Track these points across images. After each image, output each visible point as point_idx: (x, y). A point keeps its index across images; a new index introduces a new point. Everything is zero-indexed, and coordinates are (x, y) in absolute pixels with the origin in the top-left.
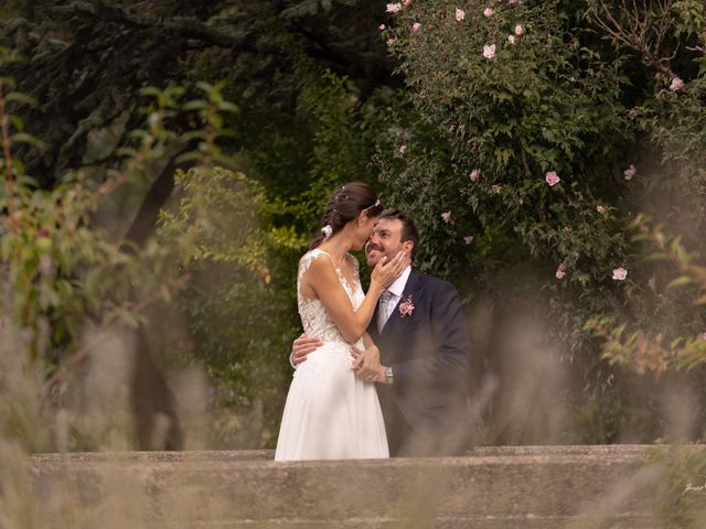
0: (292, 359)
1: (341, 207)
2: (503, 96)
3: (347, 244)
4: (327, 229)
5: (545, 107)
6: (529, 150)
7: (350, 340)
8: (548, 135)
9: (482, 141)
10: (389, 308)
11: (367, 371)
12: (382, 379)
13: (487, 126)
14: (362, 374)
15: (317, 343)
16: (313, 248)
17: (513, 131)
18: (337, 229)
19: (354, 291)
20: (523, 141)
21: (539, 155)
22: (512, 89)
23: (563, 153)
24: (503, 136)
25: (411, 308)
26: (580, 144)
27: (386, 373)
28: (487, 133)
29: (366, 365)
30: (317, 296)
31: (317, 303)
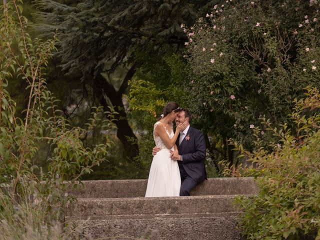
0: (153, 154)
1: (167, 109)
2: (217, 74)
3: (168, 120)
4: (162, 115)
5: (231, 75)
6: (226, 89)
7: (169, 148)
8: (231, 84)
9: (211, 87)
10: (182, 138)
11: (174, 157)
12: (179, 160)
13: (212, 82)
14: (173, 158)
15: (159, 149)
16: (158, 121)
17: (220, 84)
18: (165, 115)
19: (170, 133)
20: (224, 86)
21: (229, 90)
22: (219, 71)
23: (236, 89)
24: (217, 85)
25: (189, 138)
26: (241, 86)
27: (180, 158)
28: (212, 84)
29: (174, 156)
30: (159, 136)
31: (159, 138)
